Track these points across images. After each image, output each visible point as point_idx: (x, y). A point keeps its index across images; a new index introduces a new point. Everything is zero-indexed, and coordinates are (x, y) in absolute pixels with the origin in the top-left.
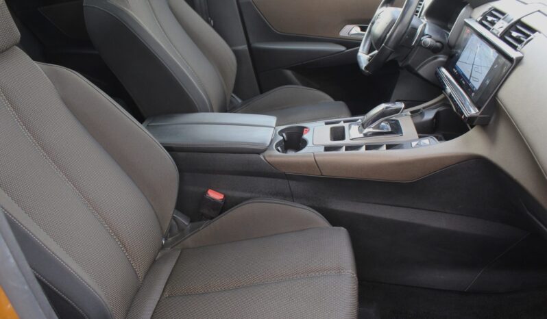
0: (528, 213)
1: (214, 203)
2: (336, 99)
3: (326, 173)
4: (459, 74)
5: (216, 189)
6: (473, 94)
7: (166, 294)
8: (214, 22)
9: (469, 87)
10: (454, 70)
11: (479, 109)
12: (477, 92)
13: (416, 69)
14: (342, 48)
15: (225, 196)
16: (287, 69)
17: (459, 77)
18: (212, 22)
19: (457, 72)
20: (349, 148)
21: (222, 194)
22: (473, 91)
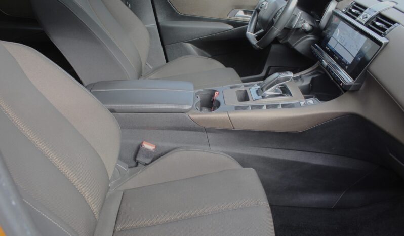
0: (390, 154)
1: (148, 152)
2: (227, 66)
3: (237, 127)
4: (331, 50)
5: (150, 142)
6: (347, 67)
7: (119, 228)
8: (131, 6)
9: (342, 61)
10: (326, 47)
11: (354, 79)
12: (350, 66)
13: (293, 45)
14: (231, 27)
15: (156, 147)
16: (188, 42)
17: (332, 53)
18: (130, 5)
19: (330, 49)
20: (253, 107)
21: (154, 144)
22: (346, 65)
